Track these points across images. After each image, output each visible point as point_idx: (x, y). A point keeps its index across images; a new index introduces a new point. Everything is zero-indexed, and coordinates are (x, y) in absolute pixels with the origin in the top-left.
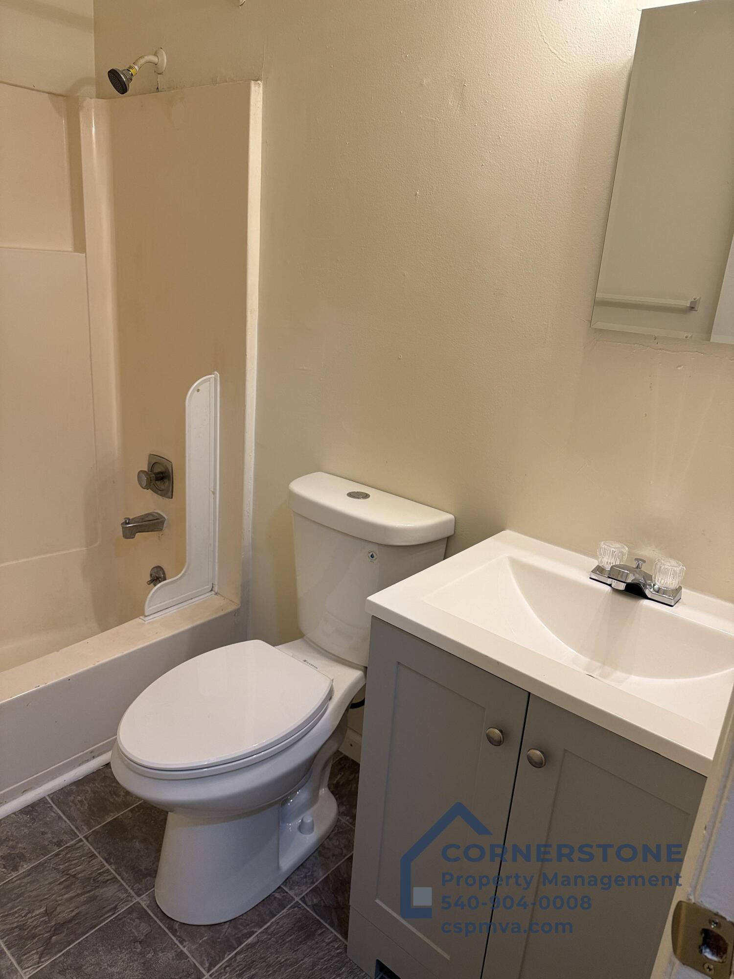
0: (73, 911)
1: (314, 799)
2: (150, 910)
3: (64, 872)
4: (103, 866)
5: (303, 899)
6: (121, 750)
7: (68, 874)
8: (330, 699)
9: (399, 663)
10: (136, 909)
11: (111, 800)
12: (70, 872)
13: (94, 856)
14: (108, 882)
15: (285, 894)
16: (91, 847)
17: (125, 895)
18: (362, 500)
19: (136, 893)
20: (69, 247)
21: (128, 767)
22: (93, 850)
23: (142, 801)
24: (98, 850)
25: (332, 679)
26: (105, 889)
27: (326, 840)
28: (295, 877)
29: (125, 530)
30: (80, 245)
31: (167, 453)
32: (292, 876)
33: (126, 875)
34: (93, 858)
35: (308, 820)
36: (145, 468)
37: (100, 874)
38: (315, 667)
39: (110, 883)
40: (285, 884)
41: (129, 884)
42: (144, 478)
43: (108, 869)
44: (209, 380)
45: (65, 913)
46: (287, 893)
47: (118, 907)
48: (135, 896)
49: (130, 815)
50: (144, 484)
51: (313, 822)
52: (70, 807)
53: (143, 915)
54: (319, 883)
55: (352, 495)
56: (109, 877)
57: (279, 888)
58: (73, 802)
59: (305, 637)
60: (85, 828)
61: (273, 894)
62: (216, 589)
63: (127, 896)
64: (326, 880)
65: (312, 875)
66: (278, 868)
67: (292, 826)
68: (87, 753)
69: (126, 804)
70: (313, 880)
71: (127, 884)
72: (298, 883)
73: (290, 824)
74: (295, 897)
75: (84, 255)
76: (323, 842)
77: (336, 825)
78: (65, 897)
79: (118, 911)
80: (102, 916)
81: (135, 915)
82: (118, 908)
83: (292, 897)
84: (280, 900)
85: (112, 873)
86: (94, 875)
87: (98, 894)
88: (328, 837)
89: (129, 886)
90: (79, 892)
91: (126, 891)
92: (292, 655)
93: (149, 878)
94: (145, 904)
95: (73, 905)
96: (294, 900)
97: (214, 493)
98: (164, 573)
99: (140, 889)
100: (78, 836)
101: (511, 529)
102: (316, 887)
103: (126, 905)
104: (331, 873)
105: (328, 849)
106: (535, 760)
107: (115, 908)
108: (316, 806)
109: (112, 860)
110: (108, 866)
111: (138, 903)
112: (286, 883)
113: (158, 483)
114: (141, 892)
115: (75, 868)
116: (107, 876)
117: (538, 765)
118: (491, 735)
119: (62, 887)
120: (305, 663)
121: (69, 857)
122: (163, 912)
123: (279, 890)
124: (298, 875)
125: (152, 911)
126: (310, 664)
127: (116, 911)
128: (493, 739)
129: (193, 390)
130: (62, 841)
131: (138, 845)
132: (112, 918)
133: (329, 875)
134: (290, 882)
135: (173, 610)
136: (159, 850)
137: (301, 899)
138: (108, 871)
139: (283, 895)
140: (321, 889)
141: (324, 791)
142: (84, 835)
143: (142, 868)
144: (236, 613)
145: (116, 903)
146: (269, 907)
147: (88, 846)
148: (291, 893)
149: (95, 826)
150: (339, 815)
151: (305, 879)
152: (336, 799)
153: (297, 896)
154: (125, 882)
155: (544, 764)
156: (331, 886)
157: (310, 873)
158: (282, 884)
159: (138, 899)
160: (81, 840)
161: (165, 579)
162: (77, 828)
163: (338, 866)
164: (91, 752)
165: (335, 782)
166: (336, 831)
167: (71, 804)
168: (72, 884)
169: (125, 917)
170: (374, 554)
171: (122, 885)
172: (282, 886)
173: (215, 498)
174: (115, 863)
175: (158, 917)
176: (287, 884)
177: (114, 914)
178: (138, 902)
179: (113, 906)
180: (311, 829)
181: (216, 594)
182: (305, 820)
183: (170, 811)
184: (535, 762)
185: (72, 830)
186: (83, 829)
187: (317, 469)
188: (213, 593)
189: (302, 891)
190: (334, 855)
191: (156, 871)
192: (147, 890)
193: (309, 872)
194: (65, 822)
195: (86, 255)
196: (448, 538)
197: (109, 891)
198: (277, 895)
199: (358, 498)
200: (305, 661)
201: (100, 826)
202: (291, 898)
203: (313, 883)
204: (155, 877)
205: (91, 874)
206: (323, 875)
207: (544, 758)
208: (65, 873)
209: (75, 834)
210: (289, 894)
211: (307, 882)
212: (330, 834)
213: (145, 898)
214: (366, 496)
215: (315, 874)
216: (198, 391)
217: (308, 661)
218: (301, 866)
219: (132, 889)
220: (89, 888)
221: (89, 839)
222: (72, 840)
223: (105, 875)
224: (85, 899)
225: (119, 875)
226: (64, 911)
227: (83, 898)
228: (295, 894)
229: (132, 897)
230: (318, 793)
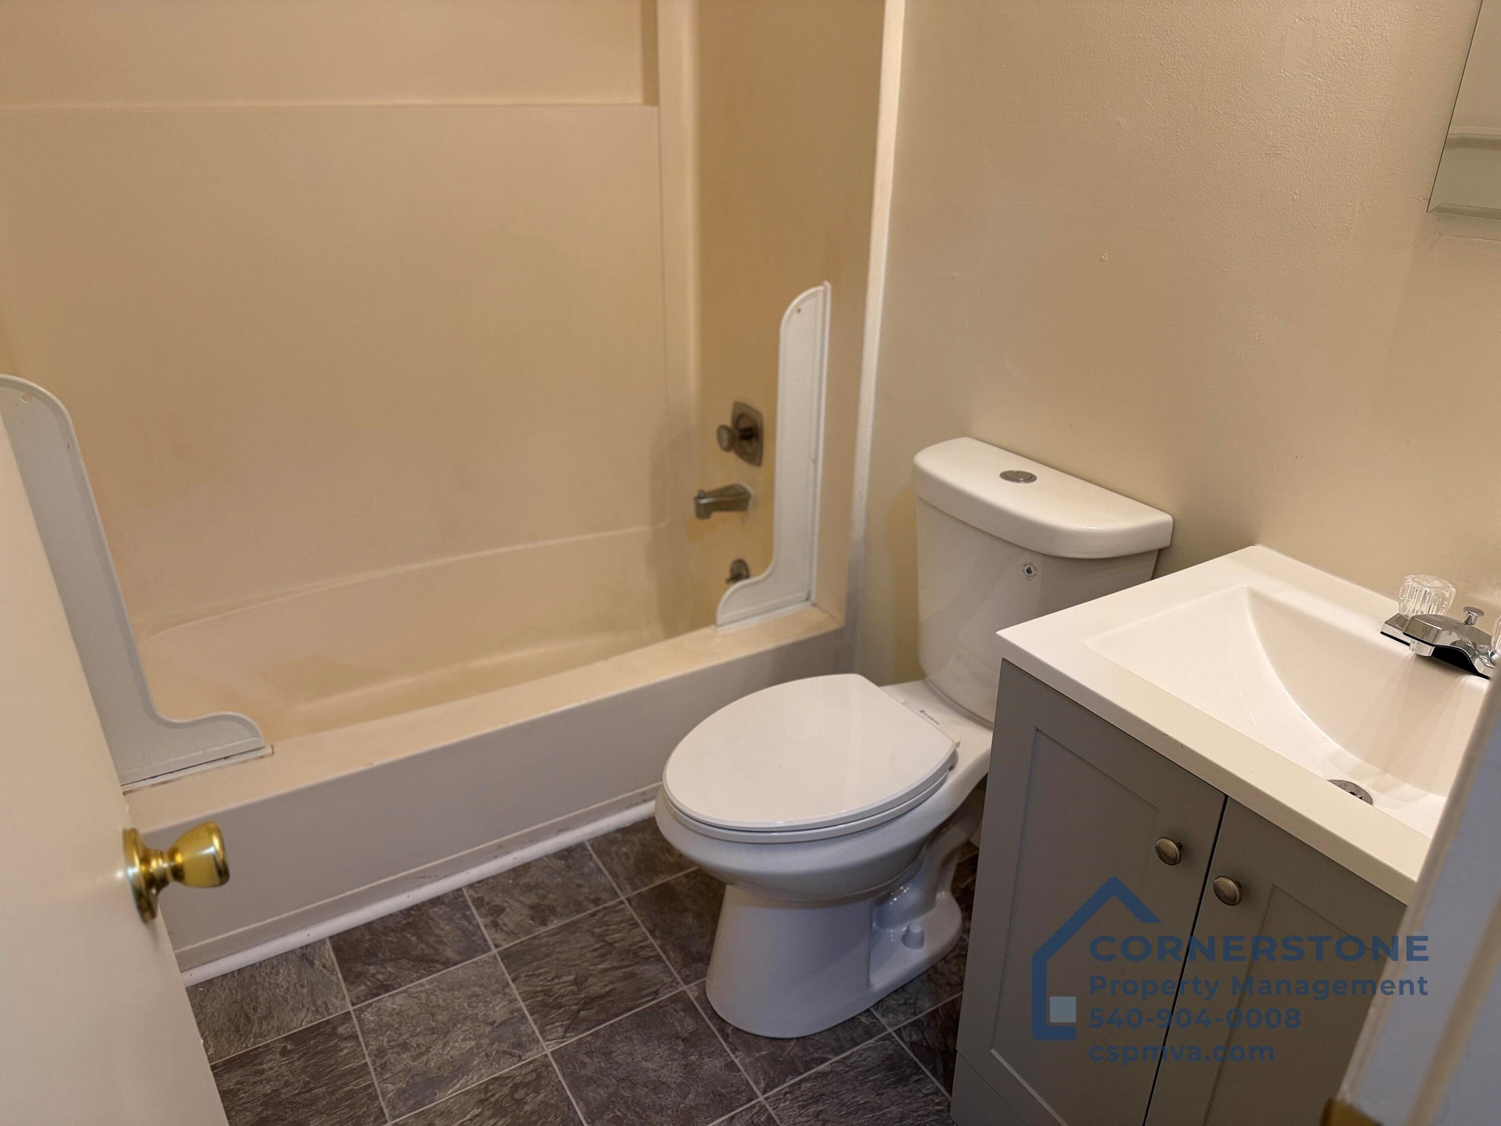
0: (606, 986)
1: (928, 903)
2: (698, 1003)
3: (601, 937)
4: (646, 939)
5: (899, 1032)
6: (668, 797)
7: (604, 941)
8: (951, 768)
9: (1038, 729)
10: (680, 998)
11: (663, 859)
12: (606, 938)
13: (636, 925)
14: (651, 959)
15: (875, 1021)
16: (634, 913)
17: (670, 980)
18: (1022, 485)
19: (683, 980)
20: (636, 98)
21: (675, 816)
22: (636, 917)
23: (696, 868)
24: (642, 918)
25: (956, 741)
26: (646, 967)
27: (940, 961)
28: (891, 1002)
29: (698, 506)
30: (652, 96)
31: (756, 402)
32: (886, 999)
33: (672, 955)
34: (635, 926)
35: (916, 930)
36: (728, 422)
37: (641, 947)
38: (935, 721)
39: (652, 961)
40: (876, 1007)
41: (676, 967)
42: (725, 436)
43: (652, 944)
44: (814, 295)
45: (596, 987)
46: (877, 1019)
47: (659, 992)
48: (682, 983)
49: (684, 881)
50: (725, 443)
51: (922, 933)
52: (613, 859)
53: (689, 1008)
54: (924, 1016)
55: (1010, 476)
56: (652, 954)
57: (868, 1010)
58: (617, 853)
59: (927, 679)
60: (628, 887)
61: (859, 1017)
62: (813, 597)
63: (672, 981)
64: (934, 1014)
65: (915, 1004)
66: (868, 984)
67: (895, 932)
68: (636, 795)
69: (681, 868)
70: (915, 1011)
71: (673, 966)
72: (893, 1009)
73: (892, 931)
74: (887, 1027)
75: (655, 109)
76: (936, 964)
77: (957, 945)
78: (600, 967)
79: (660, 997)
80: (640, 999)
81: (679, 1006)
82: (659, 994)
83: (884, 1027)
84: (866, 1026)
85: (655, 950)
86: (634, 947)
87: (637, 971)
88: (944, 959)
89: (676, 969)
90: (615, 964)
91: (671, 975)
92: (903, 701)
93: (700, 964)
94: (693, 995)
95: (607, 978)
96: (886, 1031)
97: (815, 462)
98: (747, 570)
99: (688, 976)
100: (619, 897)
101: (1264, 544)
102: (918, 1021)
103: (670, 992)
104: (942, 1007)
105: (942, 974)
106: (1227, 895)
107: (656, 993)
108: (931, 913)
109: (657, 934)
110: (651, 940)
111: (684, 992)
112: (878, 1006)
113: (744, 443)
114: (689, 979)
115: (612, 934)
116: (650, 951)
117: (1230, 901)
118: (1163, 848)
119: (595, 954)
120: (922, 715)
121: (606, 921)
122: (713, 1009)
123: (867, 1014)
124: (895, 1000)
125: (700, 1005)
126: (928, 716)
127: (658, 996)
128: (1166, 854)
129: (792, 312)
130: (599, 899)
131: (690, 920)
132: (651, 1003)
133: (938, 1008)
134: (882, 1006)
135: (753, 622)
136: (714, 933)
137: (895, 1031)
138: (651, 945)
139: (871, 1020)
140: (925, 1024)
141: (944, 896)
142: (627, 896)
143: (694, 950)
144: (837, 634)
145: (658, 987)
146: (850, 1032)
147: (631, 911)
148: (884, 1021)
149: (641, 888)
150: (964, 932)
151: (904, 1007)
152: (962, 910)
153: (890, 1026)
154: (671, 963)
155: (1237, 900)
156: (940, 1022)
157: (911, 1001)
158: (872, 1007)
159: (685, 988)
160: (622, 902)
161: (748, 577)
162: (619, 886)
163: (953, 1000)
164: (643, 794)
165: (963, 886)
166: (956, 953)
167: (614, 855)
168: (608, 953)
169: (667, 1006)
170: (1032, 568)
171: (666, 966)
172: (871, 1009)
173: (816, 471)
174: (661, 938)
175: (706, 1014)
176: (880, 1008)
177: (654, 999)
178: (684, 990)
179: (654, 989)
180: (920, 943)
181: (814, 605)
182: (911, 928)
183: (731, 884)
184: (1226, 897)
185: (613, 888)
186: (625, 889)
187: (963, 432)
188: (808, 603)
189: (899, 1021)
190: (949, 984)
191: (709, 957)
192: (697, 978)
193: (911, 998)
194: (605, 876)
195: (659, 111)
196: (1160, 551)
197: (650, 971)
198: (863, 1019)
199: (1017, 481)
200: (922, 712)
201: (646, 888)
202: (882, 1027)
203: (915, 1014)
204: (708, 964)
205: (630, 946)
206: (931, 1007)
207: (1239, 891)
208: (600, 939)
209: (616, 893)
210: (880, 1022)
211: (906, 1012)
212: (947, 955)
213: (694, 988)
214: (1030, 478)
215: (919, 1003)
216: (799, 311)
217: (927, 712)
218: (900, 990)
219: (679, 973)
220: (627, 962)
221: (633, 903)
222: (612, 899)
223: (648, 949)
224: (622, 974)
225: (665, 953)
226: (597, 984)
227: (619, 973)
228: (888, 1024)
229: (678, 983)
230: (935, 896)
